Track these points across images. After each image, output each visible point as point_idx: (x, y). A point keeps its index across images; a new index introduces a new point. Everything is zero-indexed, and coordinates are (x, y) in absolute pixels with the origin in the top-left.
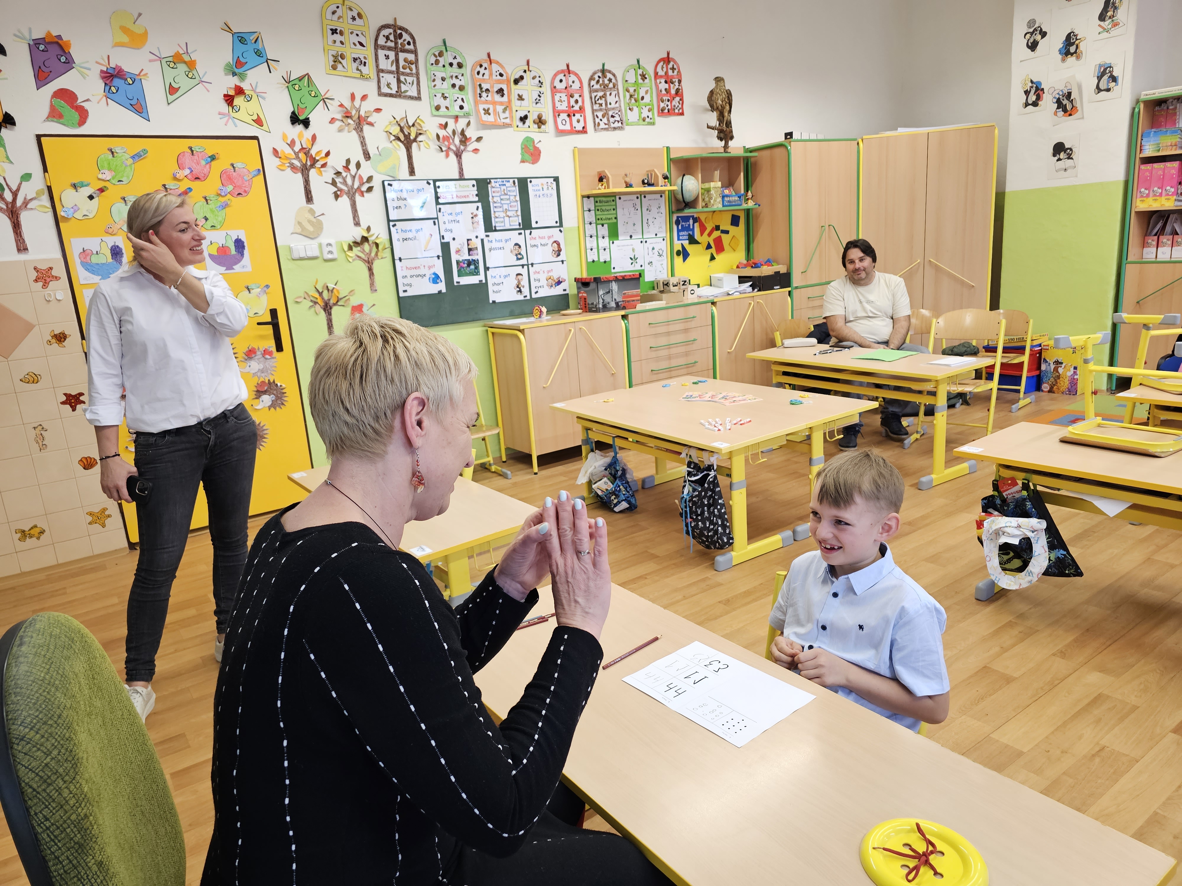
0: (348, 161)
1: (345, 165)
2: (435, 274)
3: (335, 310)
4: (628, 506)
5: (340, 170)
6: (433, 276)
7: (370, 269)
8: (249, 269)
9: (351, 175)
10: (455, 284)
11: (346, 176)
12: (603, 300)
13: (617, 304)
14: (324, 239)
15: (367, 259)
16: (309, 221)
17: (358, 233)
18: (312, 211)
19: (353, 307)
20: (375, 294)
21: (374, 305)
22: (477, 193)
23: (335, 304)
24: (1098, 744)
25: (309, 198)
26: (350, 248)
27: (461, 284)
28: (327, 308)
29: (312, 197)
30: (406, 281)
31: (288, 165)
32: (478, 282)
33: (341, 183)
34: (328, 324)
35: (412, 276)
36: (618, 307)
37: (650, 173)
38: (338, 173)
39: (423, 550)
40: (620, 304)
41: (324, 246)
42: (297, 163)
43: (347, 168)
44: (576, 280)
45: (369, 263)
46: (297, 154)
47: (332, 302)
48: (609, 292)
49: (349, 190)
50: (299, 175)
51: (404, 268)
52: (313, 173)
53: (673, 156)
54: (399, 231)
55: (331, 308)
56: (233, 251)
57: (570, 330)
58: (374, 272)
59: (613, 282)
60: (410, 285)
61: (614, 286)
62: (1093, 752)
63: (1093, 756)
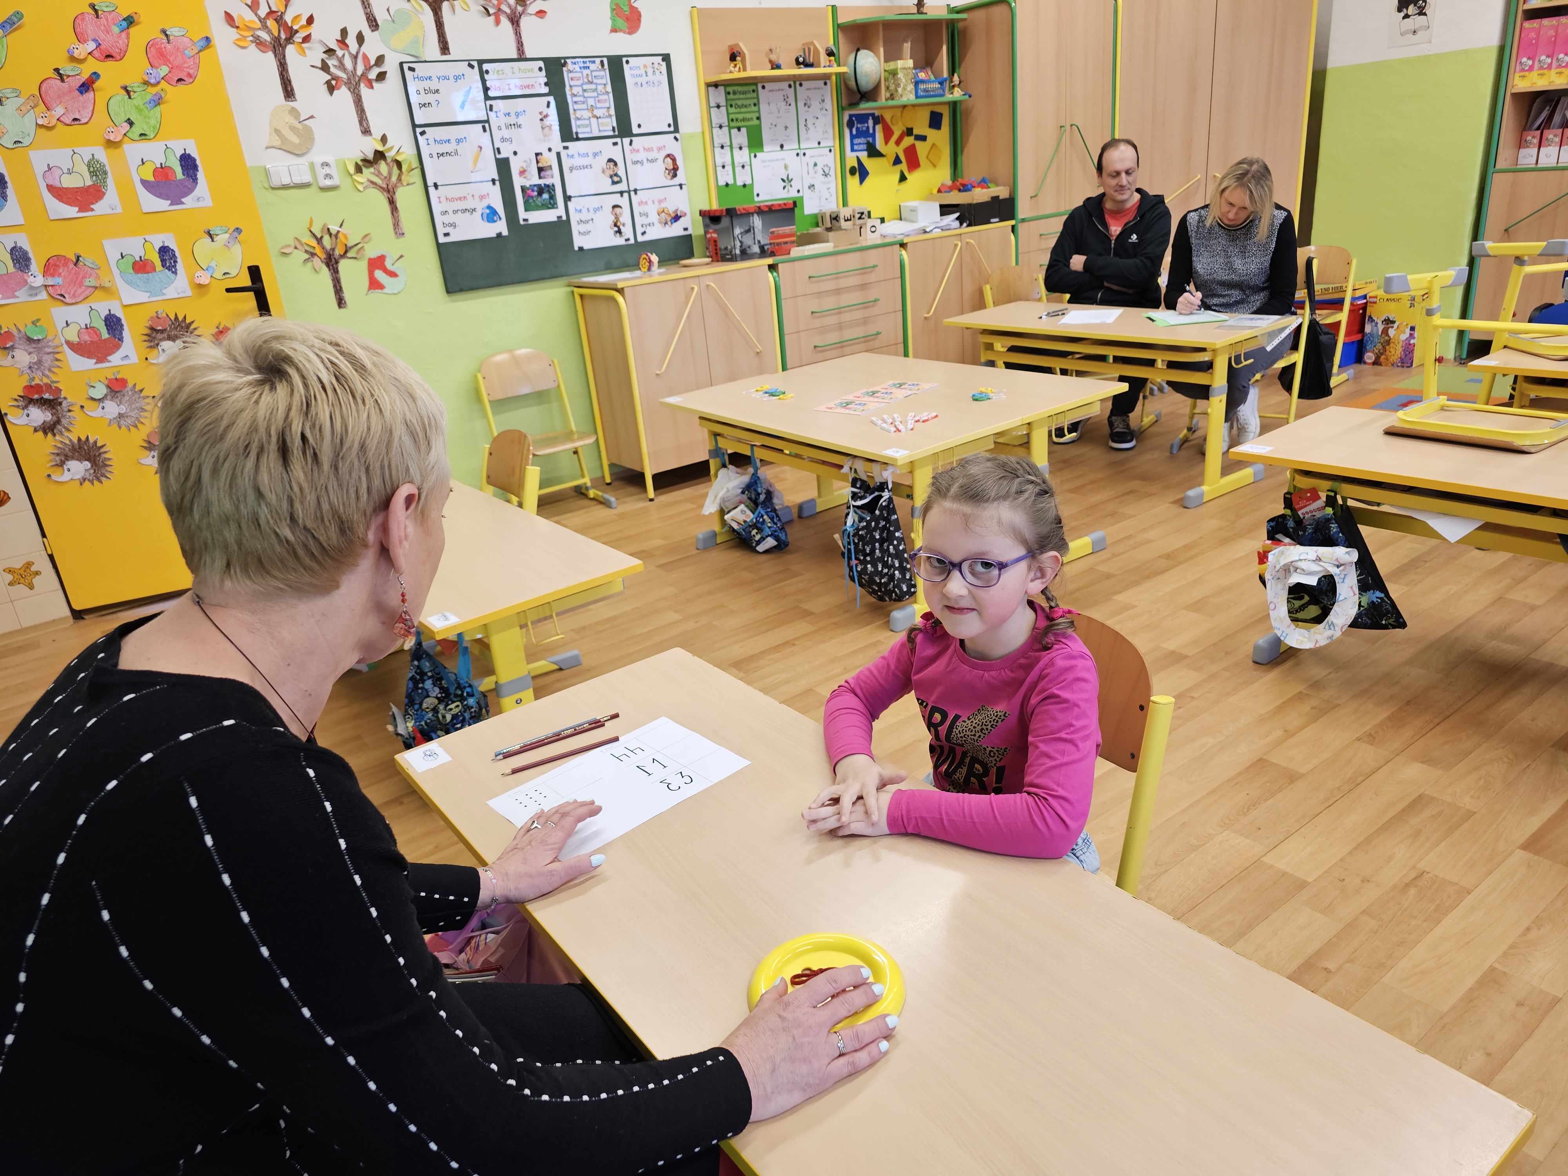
0: (344, 32)
1: (340, 38)
2: (489, 207)
3: (344, 266)
4: (775, 543)
5: (333, 45)
6: (488, 211)
7: (392, 202)
8: (208, 202)
9: (350, 53)
10: (522, 222)
11: (344, 55)
12: (741, 242)
13: (762, 248)
14: (317, 156)
15: (385, 186)
16: (292, 129)
17: (370, 146)
18: (294, 112)
19: (370, 260)
20: (401, 240)
21: (401, 256)
22: (546, 80)
23: (344, 256)
24: (1414, 867)
25: (289, 92)
26: (359, 169)
27: (530, 222)
28: (331, 262)
29: (292, 90)
30: (448, 219)
31: (251, 38)
32: (555, 219)
33: (335, 66)
34: (335, 286)
35: (455, 212)
36: (764, 252)
37: (808, 48)
38: (330, 52)
39: (447, 619)
40: (766, 248)
41: (318, 167)
42: (264, 36)
43: (342, 42)
44: (702, 213)
45: (389, 191)
46: (263, 21)
47: (337, 252)
48: (748, 231)
49: (349, 79)
50: (270, 55)
51: (443, 199)
52: (291, 51)
53: (842, 20)
54: (431, 141)
55: (337, 262)
56: (179, 174)
57: (693, 289)
58: (399, 205)
59: (756, 216)
60: (453, 225)
61: (757, 222)
62: (1407, 881)
63: (1407, 885)
